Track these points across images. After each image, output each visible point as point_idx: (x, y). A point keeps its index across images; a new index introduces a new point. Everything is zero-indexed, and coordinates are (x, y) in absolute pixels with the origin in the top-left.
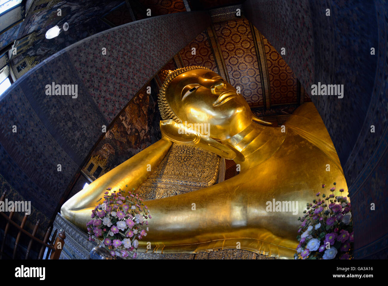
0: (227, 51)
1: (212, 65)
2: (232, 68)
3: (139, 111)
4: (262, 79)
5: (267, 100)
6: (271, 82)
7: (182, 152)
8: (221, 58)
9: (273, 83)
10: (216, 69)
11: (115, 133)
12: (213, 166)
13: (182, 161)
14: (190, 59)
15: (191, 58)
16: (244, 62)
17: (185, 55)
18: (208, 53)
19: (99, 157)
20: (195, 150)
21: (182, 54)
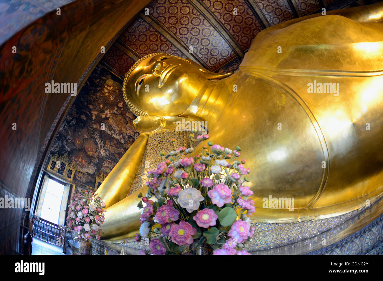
0: (172, 25)
1: (168, 45)
2: (186, 38)
3: (125, 119)
4: (220, 33)
5: (236, 50)
6: (231, 31)
7: (155, 141)
8: (171, 35)
9: (233, 31)
10: (173, 47)
11: (109, 148)
12: (181, 142)
13: (155, 149)
14: (146, 51)
15: (146, 49)
16: (194, 27)
17: (140, 50)
18: (157, 37)
19: (104, 174)
20: (164, 134)
21: (137, 50)
